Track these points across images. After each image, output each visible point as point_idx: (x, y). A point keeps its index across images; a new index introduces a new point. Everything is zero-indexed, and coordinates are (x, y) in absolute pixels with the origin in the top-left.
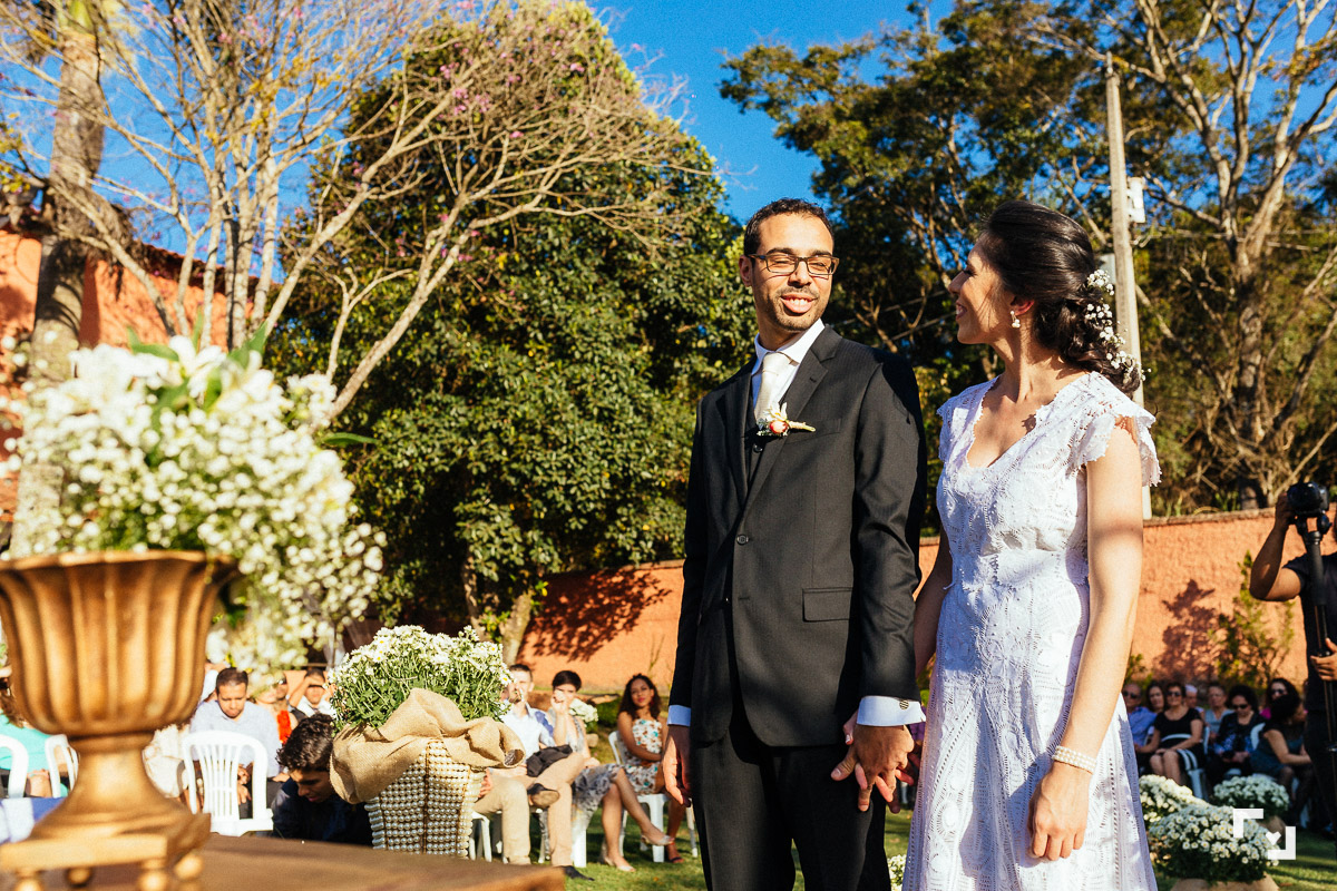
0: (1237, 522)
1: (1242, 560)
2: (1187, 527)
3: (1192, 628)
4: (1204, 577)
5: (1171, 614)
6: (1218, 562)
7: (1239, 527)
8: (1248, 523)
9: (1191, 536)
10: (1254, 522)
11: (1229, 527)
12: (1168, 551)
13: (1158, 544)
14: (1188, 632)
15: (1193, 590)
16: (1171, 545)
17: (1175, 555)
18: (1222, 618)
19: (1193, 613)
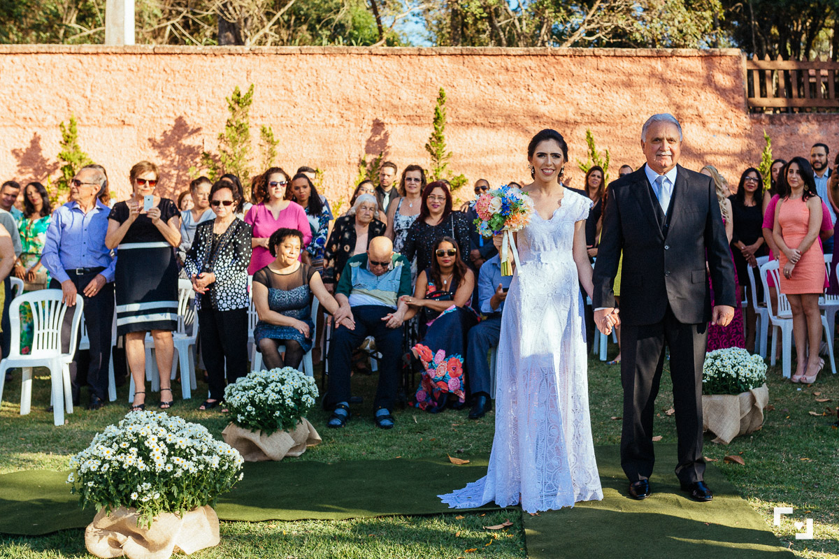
0: (227, 57)
1: (231, 95)
2: (175, 58)
3: (177, 168)
4: (189, 112)
5: (156, 152)
6: (204, 96)
7: (229, 62)
8: (239, 58)
9: (176, 68)
10: (244, 58)
11: (218, 61)
12: (151, 82)
13: (140, 74)
14: (174, 172)
15: (181, 127)
16: (155, 75)
17: (159, 85)
18: (207, 156)
19: (179, 151)
